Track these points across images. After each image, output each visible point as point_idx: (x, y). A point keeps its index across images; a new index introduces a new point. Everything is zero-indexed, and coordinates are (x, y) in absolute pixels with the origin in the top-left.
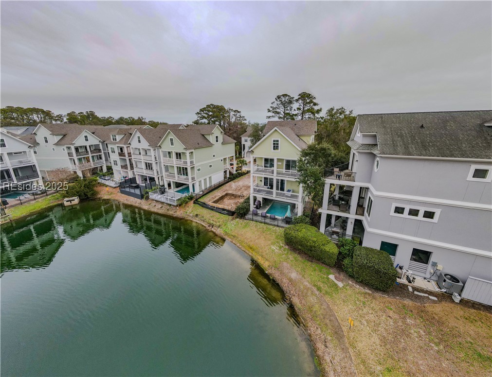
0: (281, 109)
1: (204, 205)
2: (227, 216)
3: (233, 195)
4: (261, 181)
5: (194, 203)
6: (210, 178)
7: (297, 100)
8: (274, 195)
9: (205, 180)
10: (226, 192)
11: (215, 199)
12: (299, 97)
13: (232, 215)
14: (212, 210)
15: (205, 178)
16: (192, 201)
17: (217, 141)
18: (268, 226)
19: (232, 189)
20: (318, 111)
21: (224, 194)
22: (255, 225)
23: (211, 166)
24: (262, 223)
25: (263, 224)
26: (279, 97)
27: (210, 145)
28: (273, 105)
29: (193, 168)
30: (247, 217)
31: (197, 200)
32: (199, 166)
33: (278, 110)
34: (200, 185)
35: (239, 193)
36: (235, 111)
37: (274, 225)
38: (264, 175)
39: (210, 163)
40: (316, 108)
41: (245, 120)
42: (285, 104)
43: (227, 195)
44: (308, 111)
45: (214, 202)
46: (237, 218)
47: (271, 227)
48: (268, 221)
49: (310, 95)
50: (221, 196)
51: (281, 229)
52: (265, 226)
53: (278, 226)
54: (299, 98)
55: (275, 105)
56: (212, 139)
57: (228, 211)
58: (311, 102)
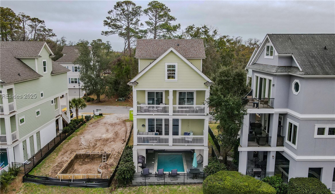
0: (123, 22)
1: (46, 181)
2: (100, 189)
3: (87, 156)
4: (144, 126)
5: (24, 180)
6: (38, 133)
7: (146, 11)
8: (171, 143)
9: (32, 138)
10: (75, 154)
11: (63, 168)
12: (149, 6)
13: (109, 186)
14: (68, 185)
15: (30, 135)
16: (19, 179)
17: (45, 70)
18: (172, 187)
19: (83, 147)
20: (175, 28)
21: (73, 156)
22: (151, 190)
23: (38, 113)
24: (160, 185)
25: (162, 187)
26: (119, 5)
27: (36, 77)
28: (110, 16)
29: (13, 118)
30: (134, 182)
31: (27, 175)
32: (22, 114)
33: (118, 23)
34: (24, 149)
35: (97, 152)
36: (33, 20)
37: (178, 184)
38: (147, 117)
39: (36, 107)
40: (172, 23)
41: (53, 35)
42: (128, 15)
43: (77, 157)
44: (162, 26)
45: (63, 172)
46: (119, 187)
47: (175, 187)
48: (168, 180)
49: (163, 5)
50: (69, 161)
51: (189, 187)
52: (167, 188)
53: (184, 184)
54: (149, 9)
55: (113, 16)
56: (37, 66)
57: (98, 180)
58: (166, 15)
